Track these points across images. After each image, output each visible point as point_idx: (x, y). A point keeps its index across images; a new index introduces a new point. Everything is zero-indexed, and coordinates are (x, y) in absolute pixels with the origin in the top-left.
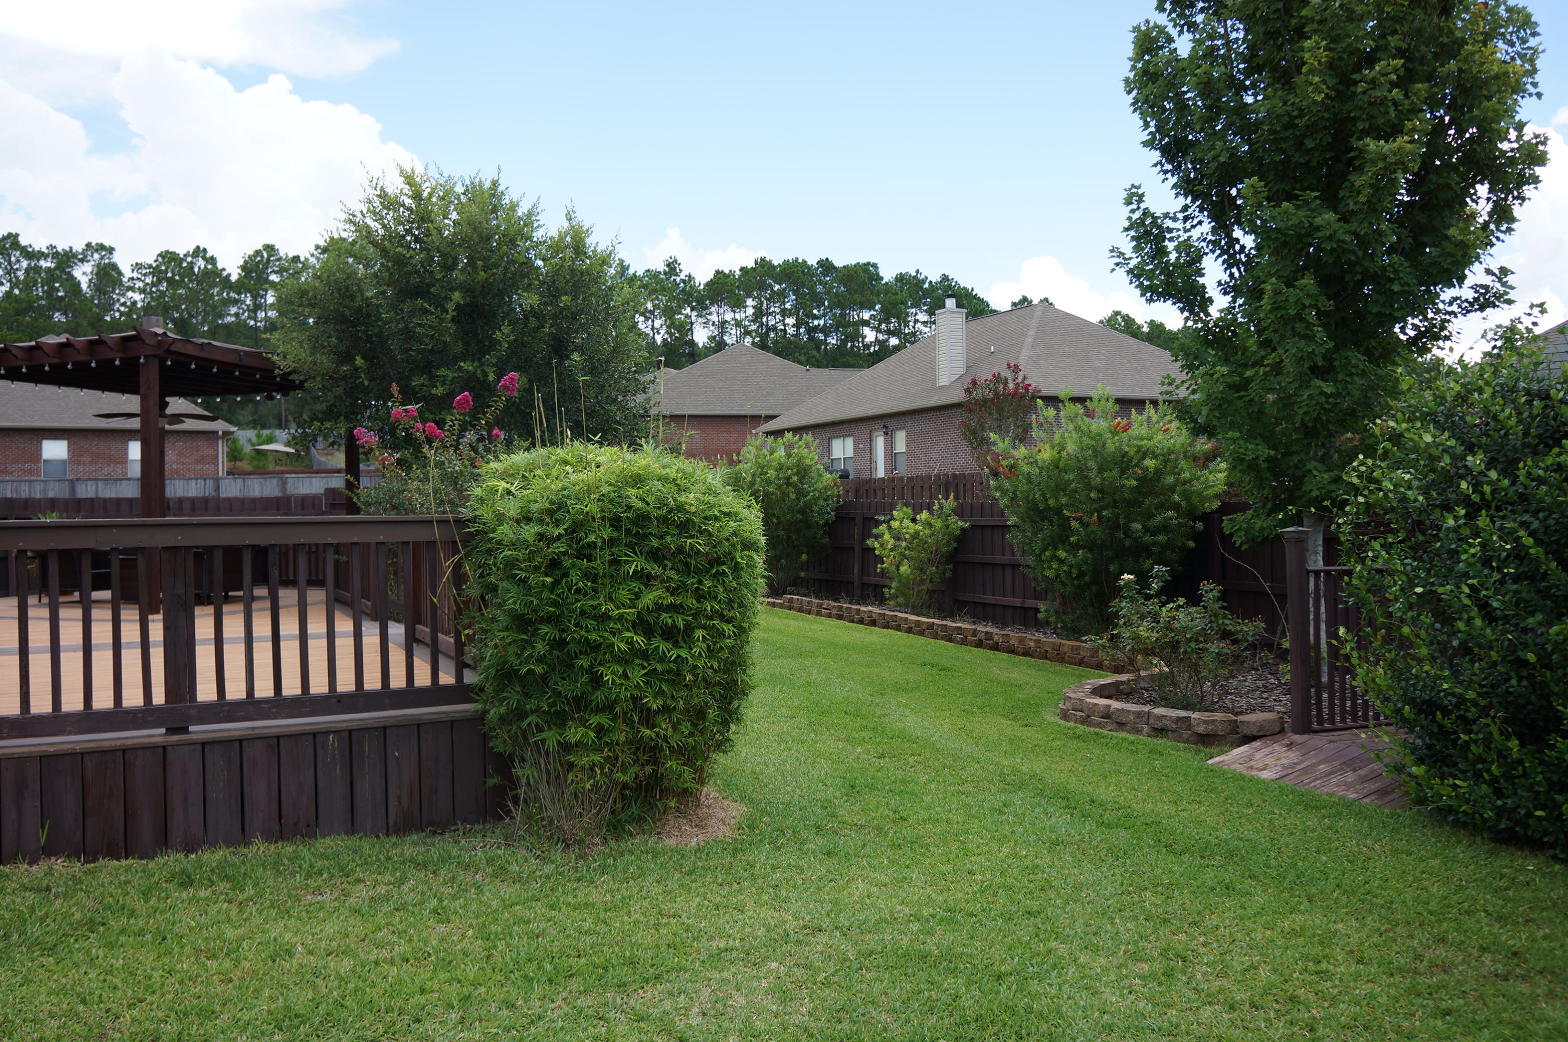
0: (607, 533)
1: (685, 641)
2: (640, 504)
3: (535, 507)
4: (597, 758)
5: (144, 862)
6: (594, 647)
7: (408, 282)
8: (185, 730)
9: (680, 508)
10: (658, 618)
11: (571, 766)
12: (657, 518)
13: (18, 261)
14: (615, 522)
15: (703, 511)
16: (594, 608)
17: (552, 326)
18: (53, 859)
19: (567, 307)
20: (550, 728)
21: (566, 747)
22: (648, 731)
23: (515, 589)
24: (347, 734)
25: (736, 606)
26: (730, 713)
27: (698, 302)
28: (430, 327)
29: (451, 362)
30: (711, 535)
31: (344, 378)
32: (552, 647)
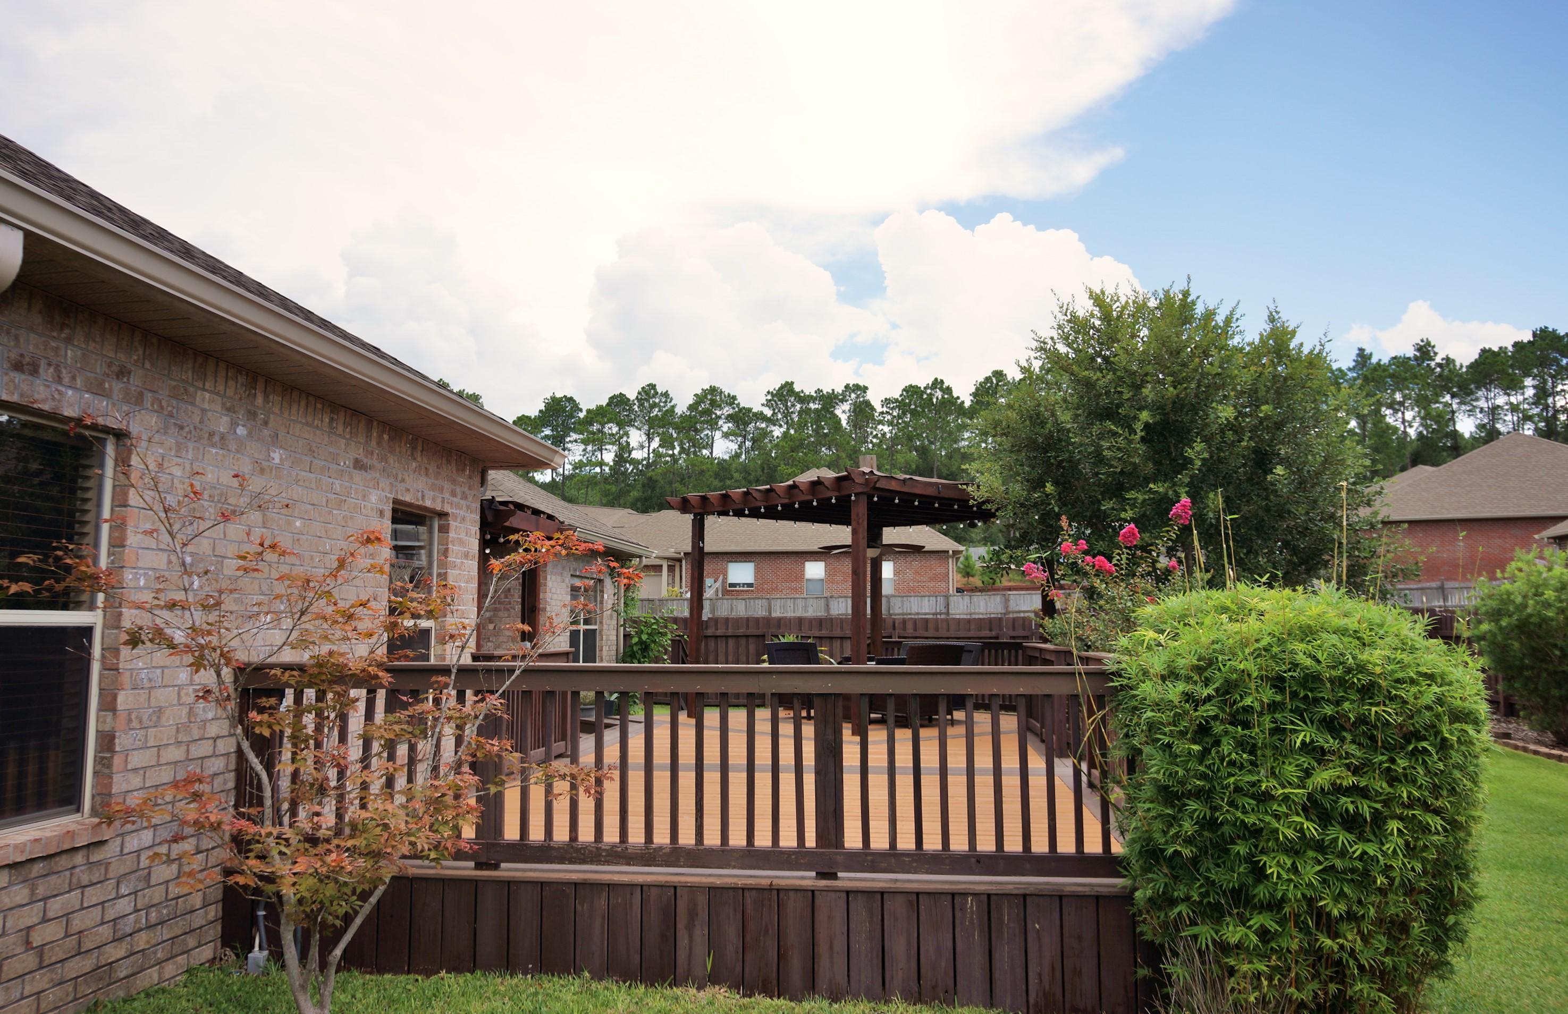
0: (1268, 694)
1: (1374, 834)
2: (1308, 662)
3: (1181, 662)
4: (1262, 967)
5: (793, 1004)
6: (1255, 832)
7: (1097, 404)
8: (833, 876)
9: (1361, 668)
10: (1336, 802)
11: (1232, 972)
12: (1331, 681)
13: (793, 405)
14: (1278, 683)
15: (1393, 672)
16: (1253, 784)
17: (1251, 438)
18: (717, 987)
19: (1267, 417)
20: (1203, 922)
21: (1224, 948)
22: (1328, 942)
23: (1158, 755)
24: (985, 898)
25: (1445, 793)
26: (1447, 930)
27: (1460, 387)
28: (1119, 449)
29: (1142, 483)
30: (1405, 702)
31: (1035, 505)
32: (1202, 827)
